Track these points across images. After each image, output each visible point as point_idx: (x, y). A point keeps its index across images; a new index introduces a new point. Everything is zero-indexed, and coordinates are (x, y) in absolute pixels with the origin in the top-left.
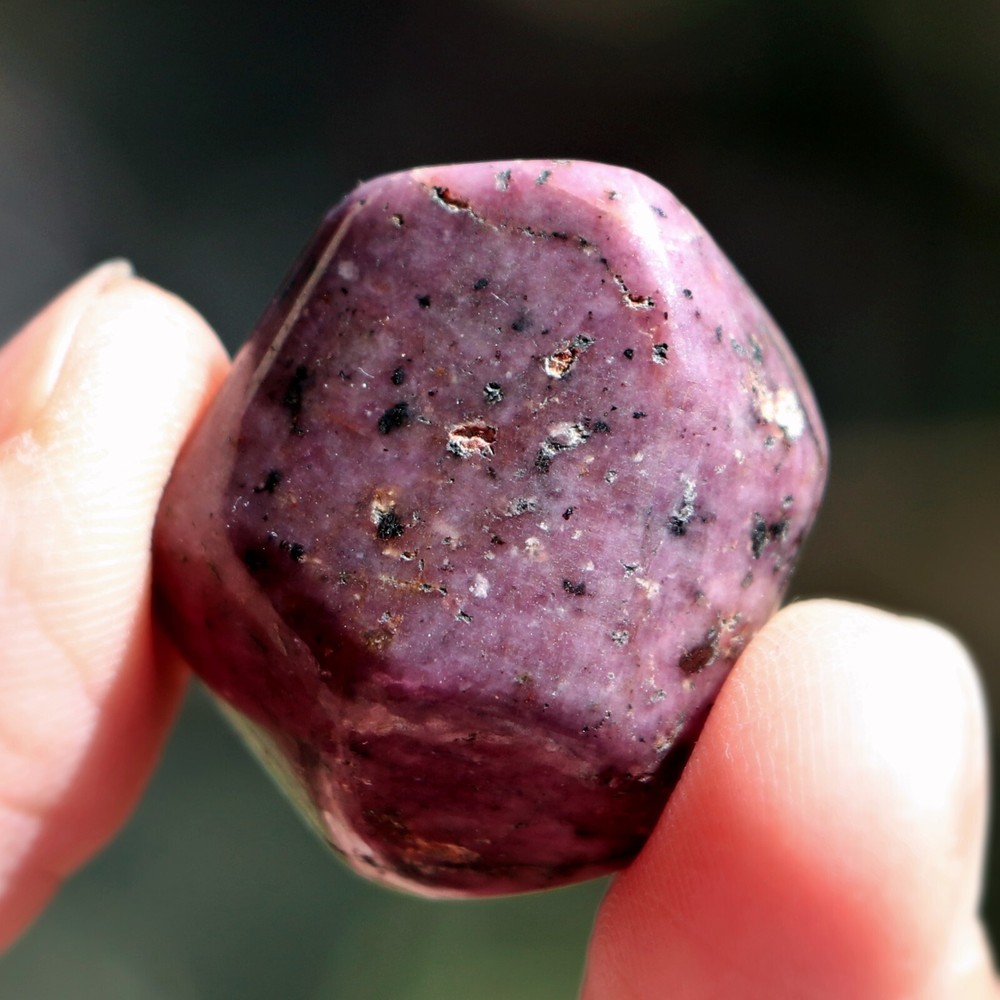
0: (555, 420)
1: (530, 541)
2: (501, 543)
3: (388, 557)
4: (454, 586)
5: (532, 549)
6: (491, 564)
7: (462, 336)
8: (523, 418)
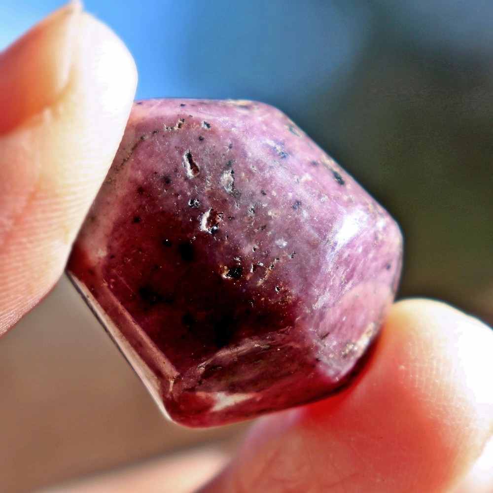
0: (218, 181)
1: (270, 213)
2: (265, 226)
3: (250, 279)
4: (277, 254)
5: (273, 214)
6: (274, 235)
7: (161, 208)
8: (211, 195)
